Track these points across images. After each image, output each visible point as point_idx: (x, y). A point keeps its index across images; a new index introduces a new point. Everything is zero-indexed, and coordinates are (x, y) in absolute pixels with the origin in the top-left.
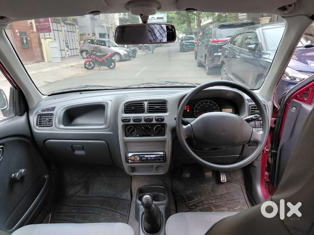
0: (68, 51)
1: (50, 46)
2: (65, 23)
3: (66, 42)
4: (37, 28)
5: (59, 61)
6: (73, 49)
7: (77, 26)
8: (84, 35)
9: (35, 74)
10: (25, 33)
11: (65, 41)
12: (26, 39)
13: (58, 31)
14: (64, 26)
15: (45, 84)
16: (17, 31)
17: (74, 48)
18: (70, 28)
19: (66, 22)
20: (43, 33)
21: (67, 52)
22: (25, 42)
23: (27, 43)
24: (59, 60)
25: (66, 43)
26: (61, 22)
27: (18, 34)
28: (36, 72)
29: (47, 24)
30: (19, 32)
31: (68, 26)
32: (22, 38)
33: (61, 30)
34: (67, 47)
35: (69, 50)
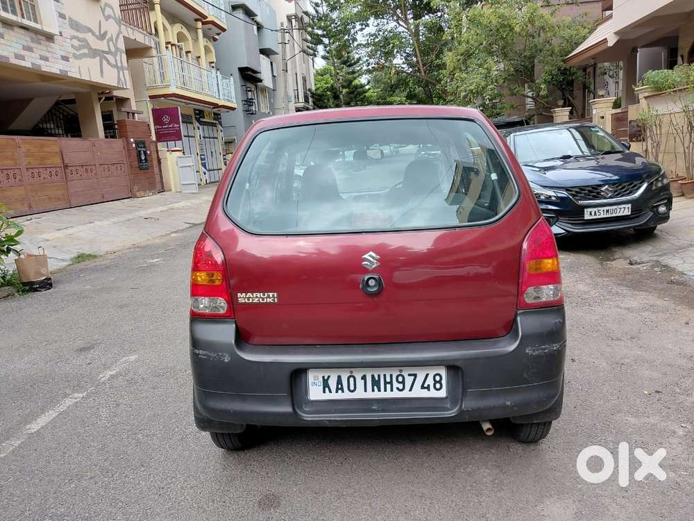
0: (205, 174)
1: (180, 165)
2: (201, 123)
3: (202, 157)
4: (157, 133)
5: (195, 191)
6: (214, 170)
7: (220, 127)
8: (231, 142)
9: (166, 211)
10: (144, 143)
11: (201, 155)
12: (145, 153)
13: (189, 136)
14: (199, 128)
15: (188, 225)
16: (132, 140)
17: (215, 168)
18: (208, 131)
19: (201, 120)
20: (173, 142)
21: (204, 176)
22: (143, 158)
23: (145, 159)
24: (194, 189)
25: (202, 159)
26: (194, 120)
27: (134, 145)
28: (165, 209)
29: (176, 125)
30: (136, 142)
31: (206, 127)
32: (140, 151)
33: (193, 135)
34: (204, 165)
35: (207, 172)
